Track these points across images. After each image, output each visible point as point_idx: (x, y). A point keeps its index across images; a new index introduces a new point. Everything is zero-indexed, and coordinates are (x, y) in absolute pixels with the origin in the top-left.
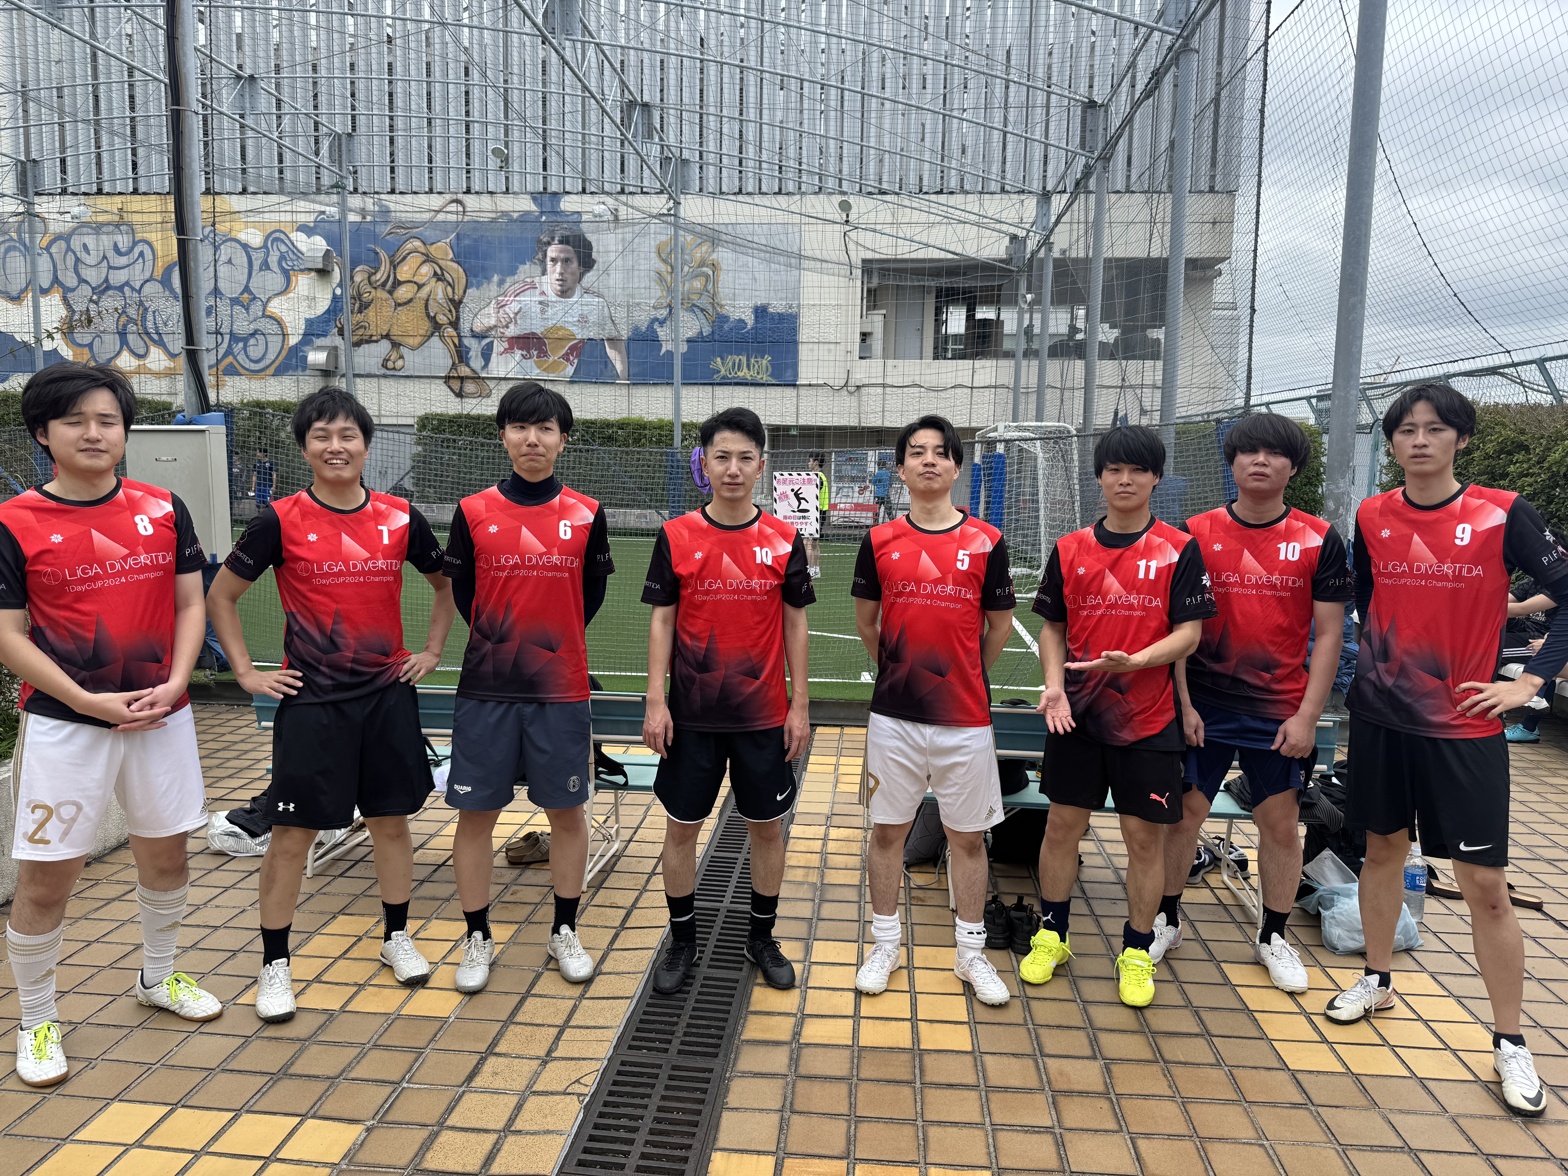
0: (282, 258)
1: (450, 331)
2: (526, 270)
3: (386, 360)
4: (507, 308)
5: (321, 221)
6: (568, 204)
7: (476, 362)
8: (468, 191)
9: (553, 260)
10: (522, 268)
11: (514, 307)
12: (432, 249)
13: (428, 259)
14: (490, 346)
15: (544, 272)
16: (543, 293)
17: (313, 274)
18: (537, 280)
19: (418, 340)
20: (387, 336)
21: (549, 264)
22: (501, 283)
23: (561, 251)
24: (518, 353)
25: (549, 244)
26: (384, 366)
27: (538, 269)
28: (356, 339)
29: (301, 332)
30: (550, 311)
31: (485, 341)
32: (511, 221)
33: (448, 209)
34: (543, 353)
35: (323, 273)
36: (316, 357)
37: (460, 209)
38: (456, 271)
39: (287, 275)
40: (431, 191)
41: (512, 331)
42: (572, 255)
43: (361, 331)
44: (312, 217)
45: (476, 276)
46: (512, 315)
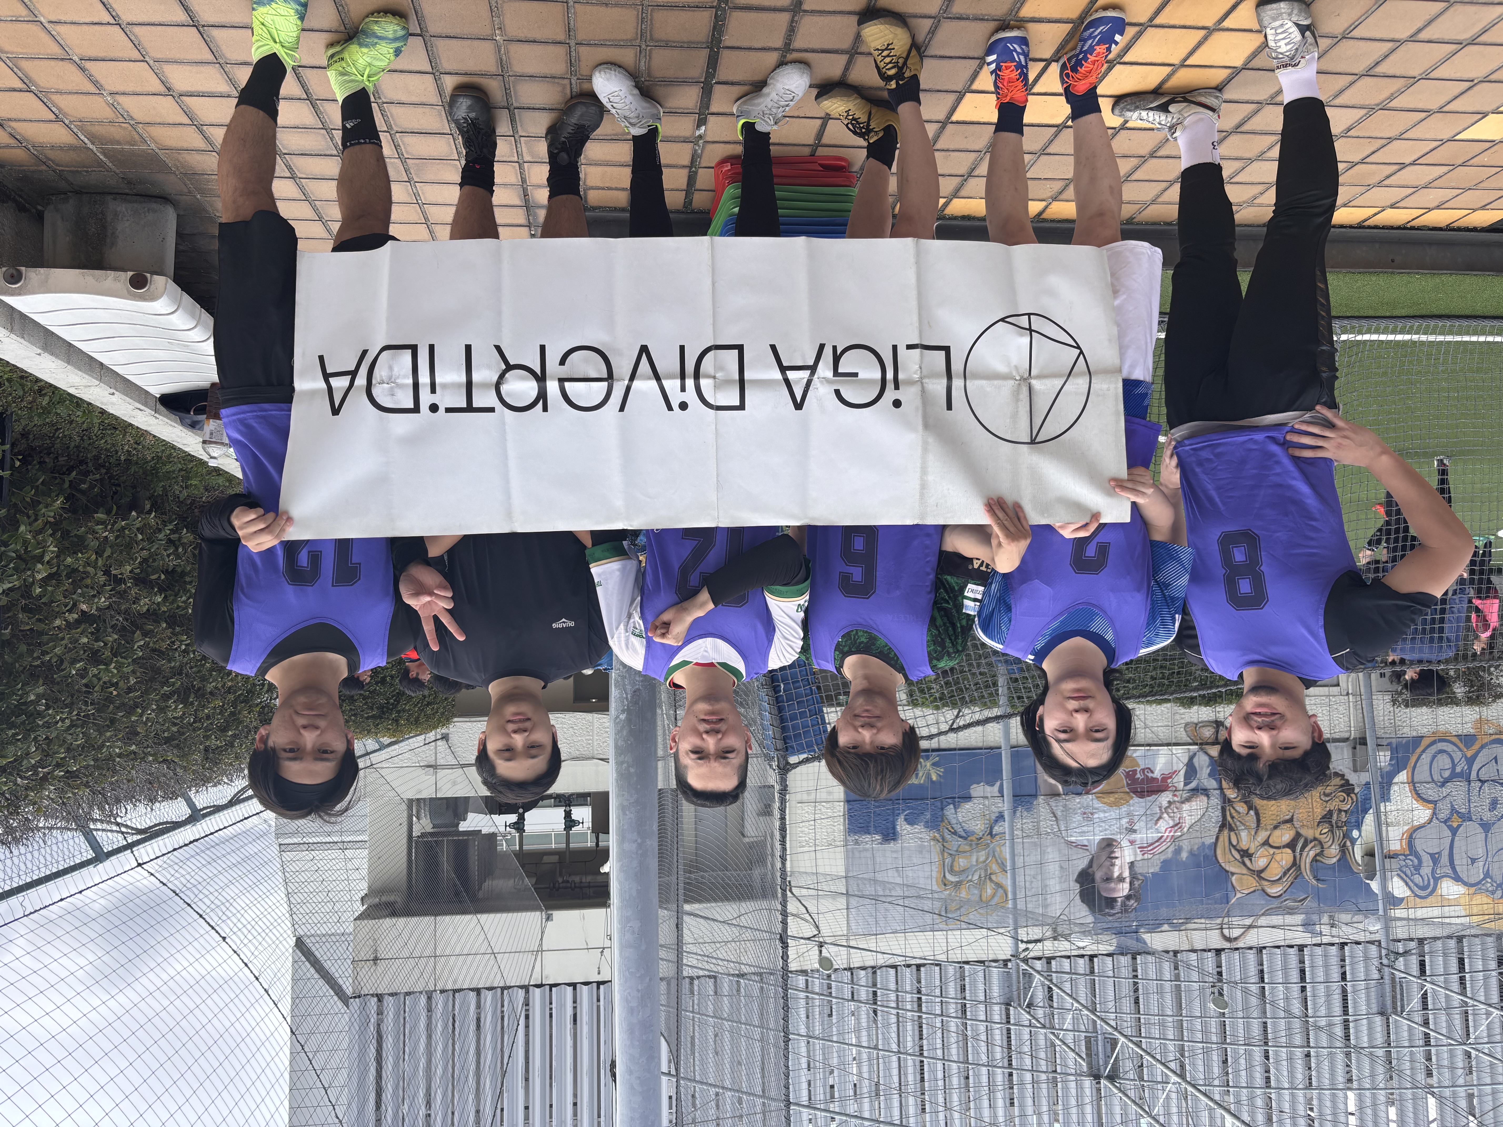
0: (1418, 868)
1: (1232, 795)
4: (1171, 823)
6: (1108, 943)
8: (1218, 952)
9: (1121, 879)
11: (1163, 825)
12: (1255, 886)
13: (1259, 874)
15: (1132, 865)
16: (1132, 842)
18: (1140, 857)
21: (1126, 874)
23: (1114, 890)
24: (1157, 774)
25: (1128, 897)
27: (1138, 869)
28: (1335, 782)
29: (1393, 787)
30: (1124, 823)
32: (1168, 921)
33: (1239, 931)
34: (1130, 775)
37: (1226, 932)
38: (1229, 862)
39: (1412, 849)
40: (1260, 950)
41: (1165, 798)
42: (1102, 886)
43: (1329, 789)
45: (1206, 857)
46: (1165, 815)
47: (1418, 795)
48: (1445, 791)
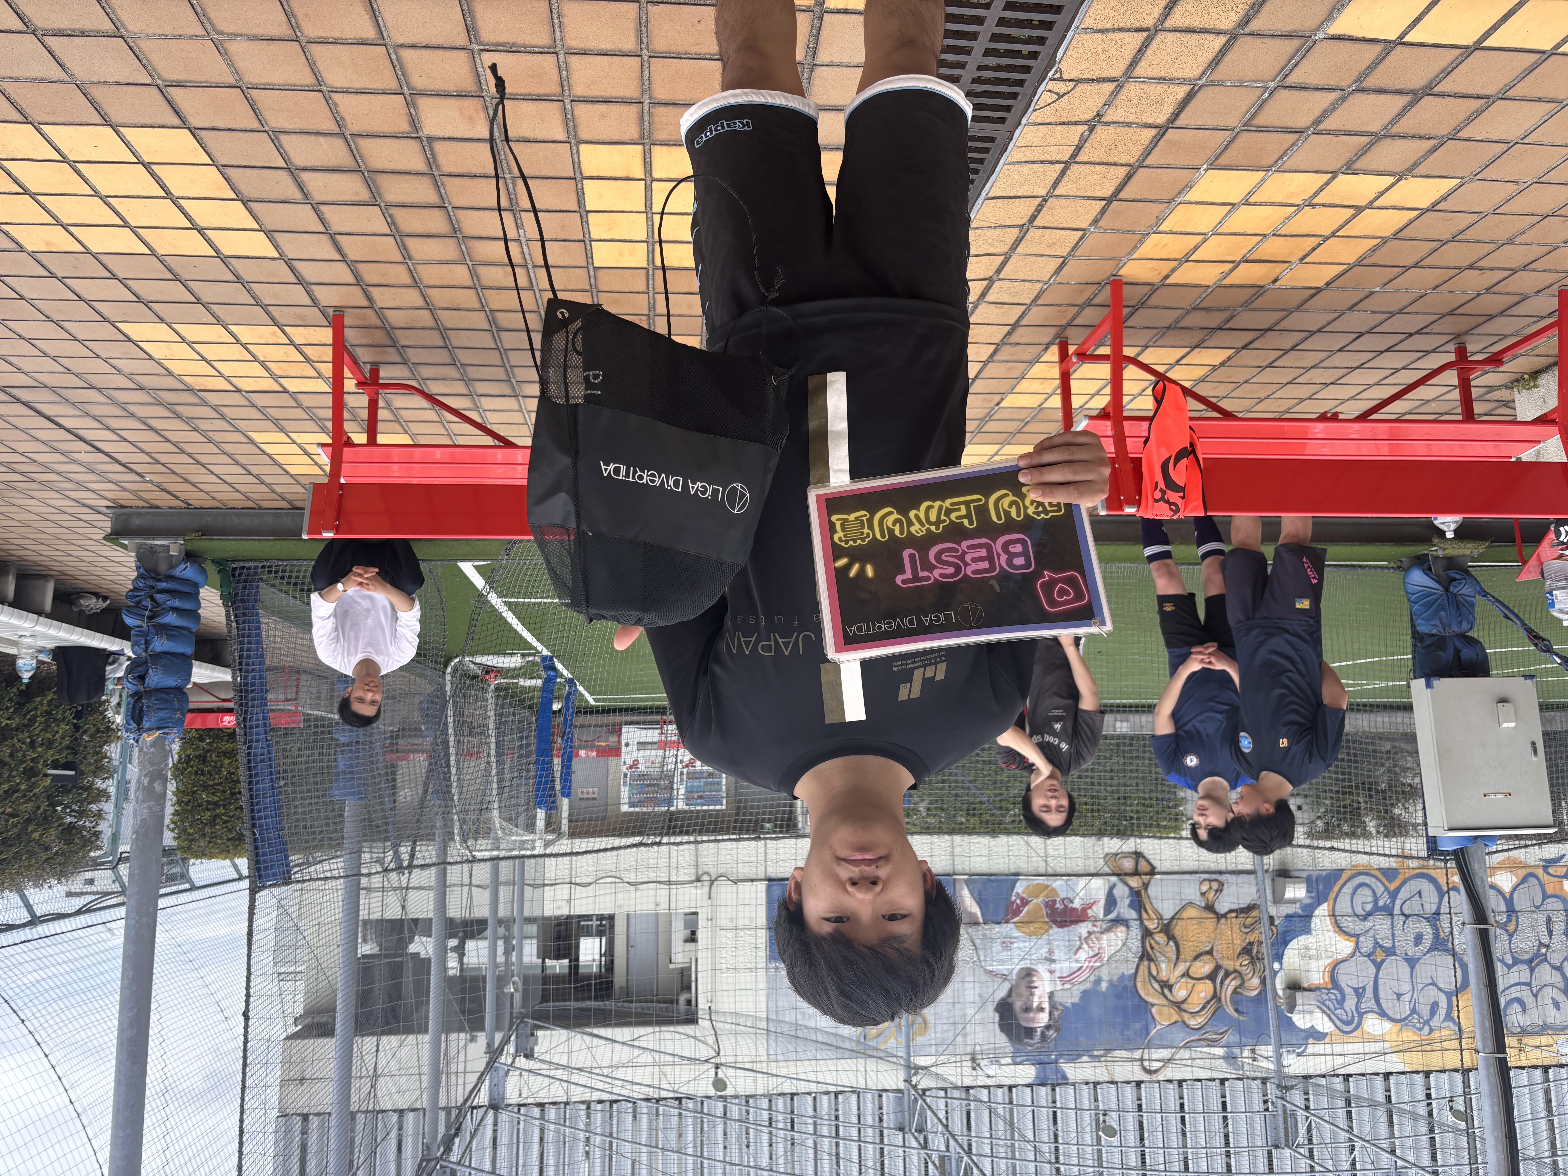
0: (1341, 1002)
1: (1152, 925)
2: (1070, 997)
3: (1219, 891)
4: (1091, 954)
5: (1299, 1045)
6: (1027, 1073)
7: (1121, 891)
8: (1138, 1084)
9: (1041, 1009)
10: (1076, 1000)
11: (1082, 955)
12: (1175, 1017)
13: (1178, 1005)
14: (1108, 911)
15: (1051, 995)
16: (1051, 972)
17: (1305, 985)
18: (1059, 987)
19: (1185, 915)
20: (1220, 917)
21: (1046, 1005)
22: (1098, 981)
23: (1033, 1020)
24: (1077, 904)
25: (1048, 1027)
26: (1222, 884)
27: (1058, 999)
28: (1255, 913)
29: (1313, 920)
30: (1044, 951)
31: (1112, 916)
32: (1088, 1052)
33: (1160, 1064)
34: (1050, 905)
35: (1294, 987)
36: (1296, 892)
37: (1146, 1063)
38: (1149, 993)
39: (1335, 983)
40: (1181, 1082)
41: (1083, 929)
42: (1021, 1016)
43: (1249, 921)
44: (1310, 1049)
45: (1125, 988)
46: (1085, 946)
47: (1340, 928)
48: (1369, 924)
